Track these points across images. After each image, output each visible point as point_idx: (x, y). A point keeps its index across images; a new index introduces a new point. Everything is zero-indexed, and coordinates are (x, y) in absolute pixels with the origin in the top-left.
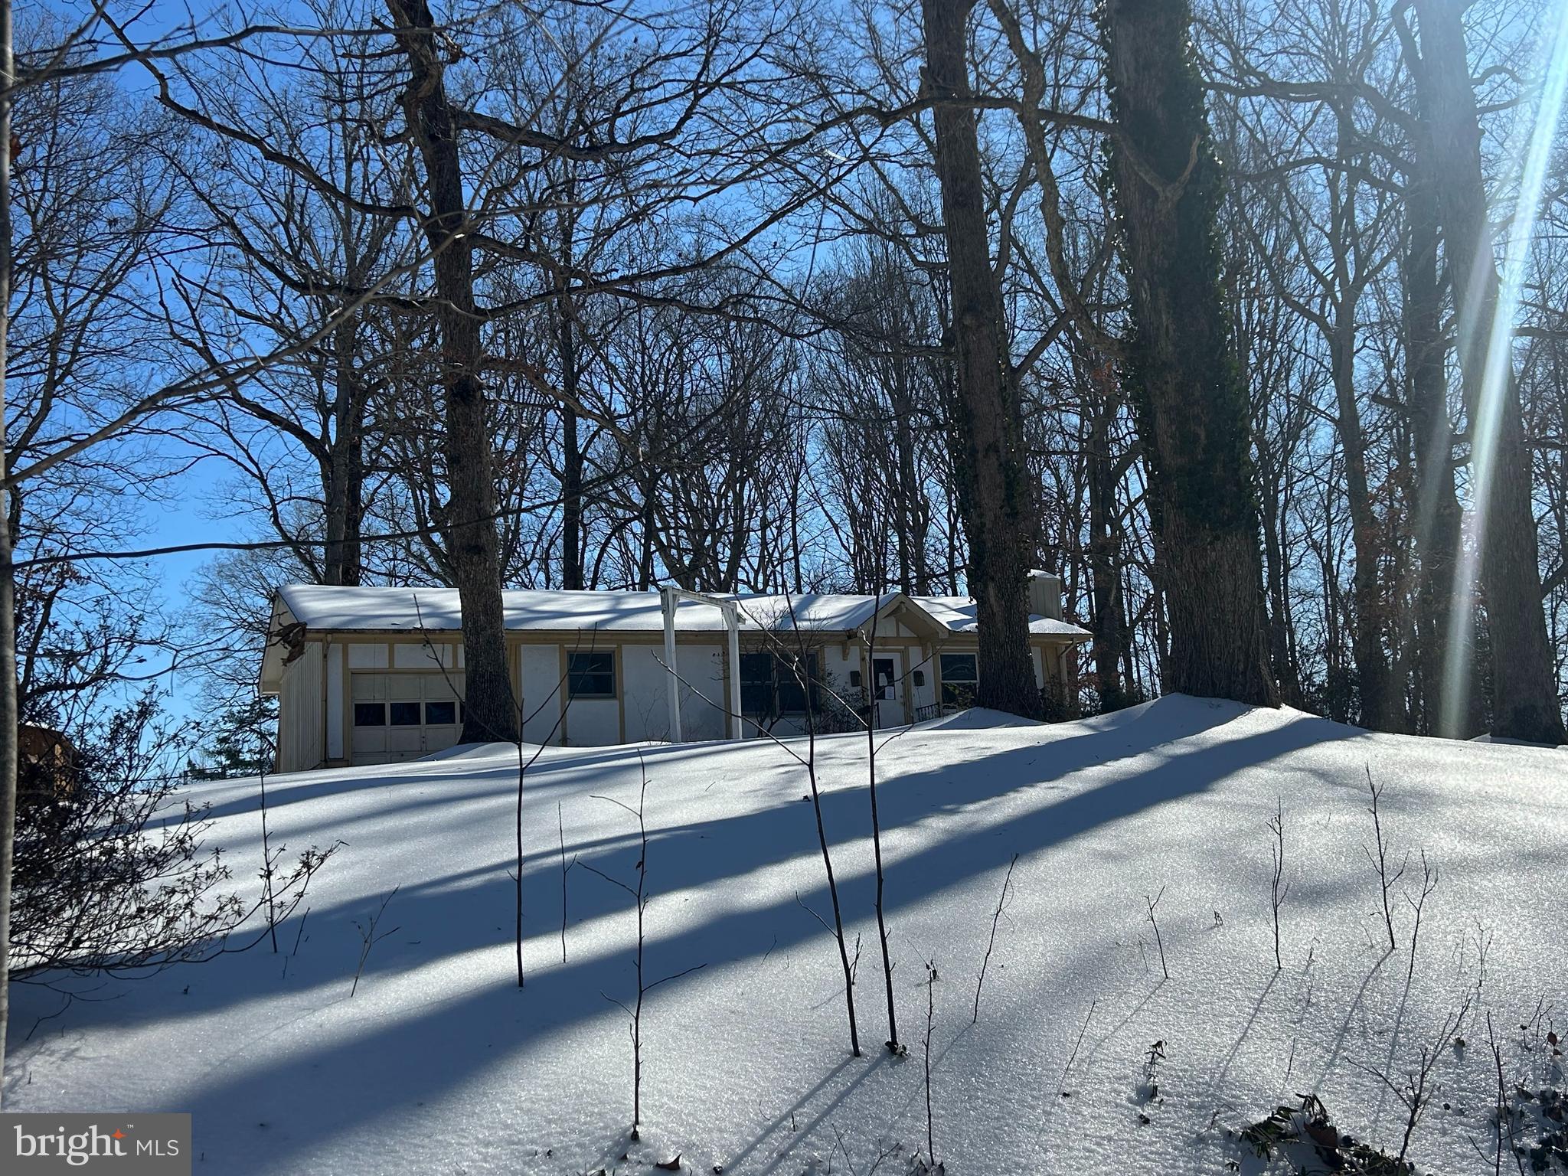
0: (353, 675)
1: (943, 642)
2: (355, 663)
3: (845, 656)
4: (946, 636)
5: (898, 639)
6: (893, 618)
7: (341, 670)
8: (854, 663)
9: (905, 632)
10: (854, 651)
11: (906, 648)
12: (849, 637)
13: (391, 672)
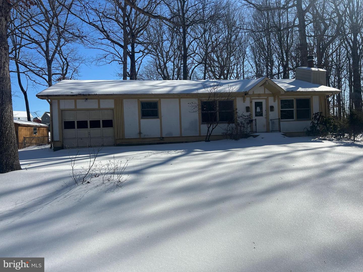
0: (62, 112)
1: (282, 95)
2: (62, 107)
3: (244, 101)
4: (283, 93)
5: (265, 94)
6: (263, 87)
7: (57, 110)
8: (247, 104)
9: (267, 92)
10: (248, 99)
11: (268, 97)
12: (246, 94)
13: (76, 110)
